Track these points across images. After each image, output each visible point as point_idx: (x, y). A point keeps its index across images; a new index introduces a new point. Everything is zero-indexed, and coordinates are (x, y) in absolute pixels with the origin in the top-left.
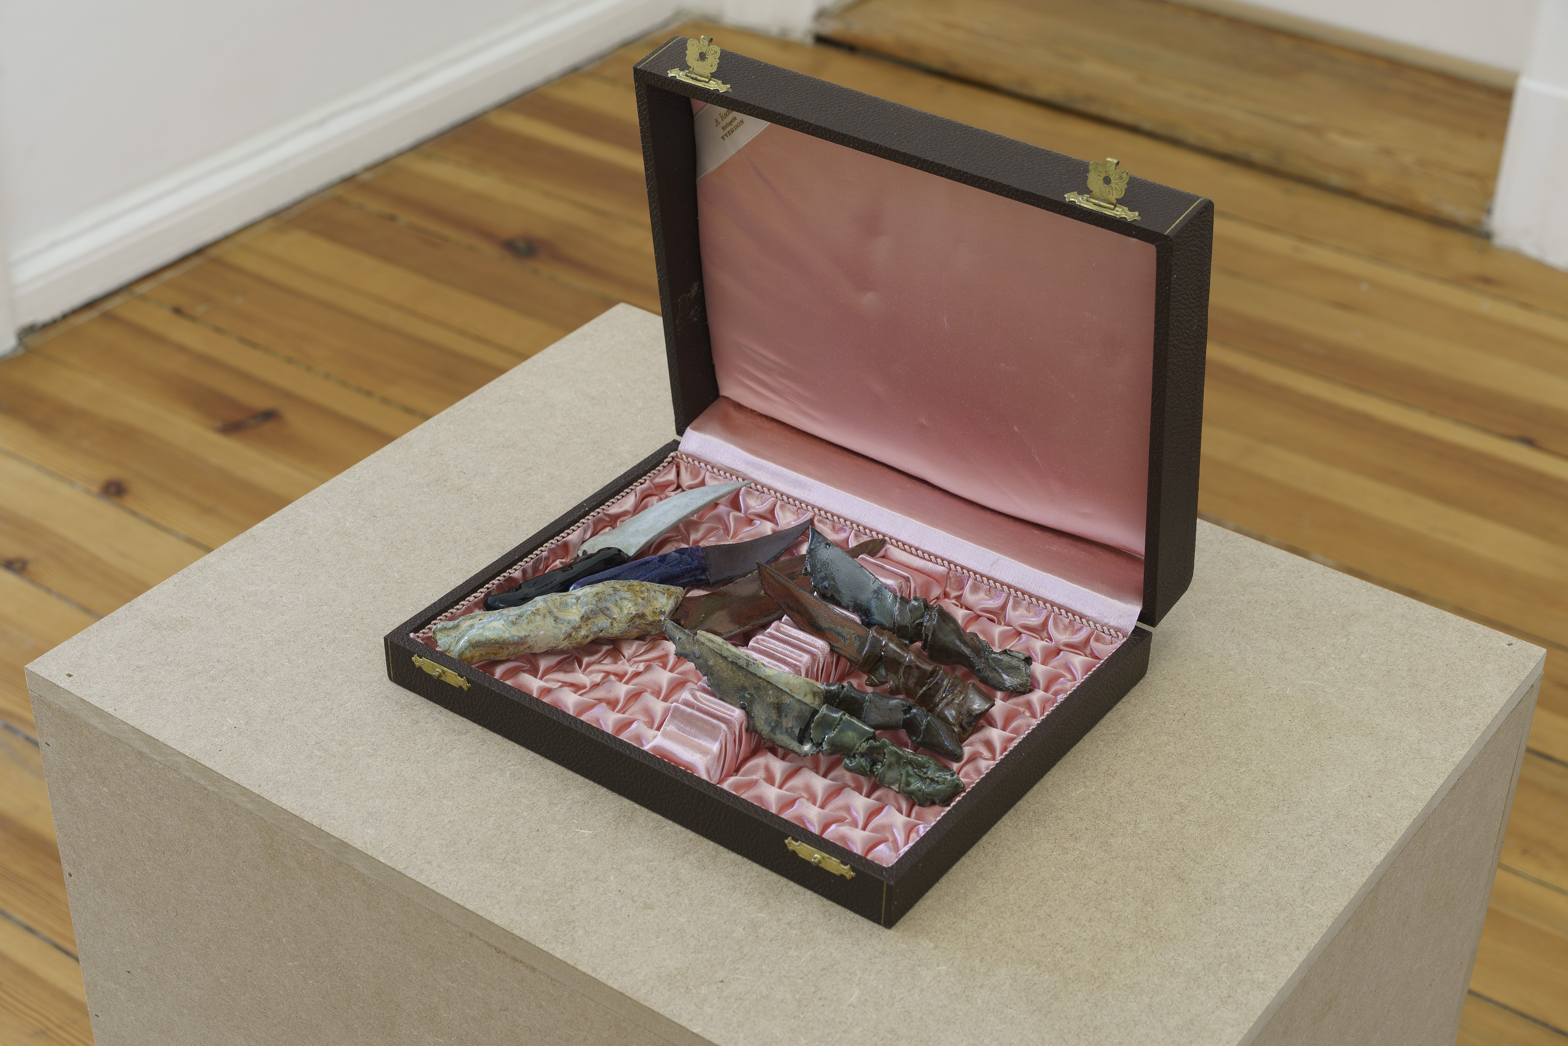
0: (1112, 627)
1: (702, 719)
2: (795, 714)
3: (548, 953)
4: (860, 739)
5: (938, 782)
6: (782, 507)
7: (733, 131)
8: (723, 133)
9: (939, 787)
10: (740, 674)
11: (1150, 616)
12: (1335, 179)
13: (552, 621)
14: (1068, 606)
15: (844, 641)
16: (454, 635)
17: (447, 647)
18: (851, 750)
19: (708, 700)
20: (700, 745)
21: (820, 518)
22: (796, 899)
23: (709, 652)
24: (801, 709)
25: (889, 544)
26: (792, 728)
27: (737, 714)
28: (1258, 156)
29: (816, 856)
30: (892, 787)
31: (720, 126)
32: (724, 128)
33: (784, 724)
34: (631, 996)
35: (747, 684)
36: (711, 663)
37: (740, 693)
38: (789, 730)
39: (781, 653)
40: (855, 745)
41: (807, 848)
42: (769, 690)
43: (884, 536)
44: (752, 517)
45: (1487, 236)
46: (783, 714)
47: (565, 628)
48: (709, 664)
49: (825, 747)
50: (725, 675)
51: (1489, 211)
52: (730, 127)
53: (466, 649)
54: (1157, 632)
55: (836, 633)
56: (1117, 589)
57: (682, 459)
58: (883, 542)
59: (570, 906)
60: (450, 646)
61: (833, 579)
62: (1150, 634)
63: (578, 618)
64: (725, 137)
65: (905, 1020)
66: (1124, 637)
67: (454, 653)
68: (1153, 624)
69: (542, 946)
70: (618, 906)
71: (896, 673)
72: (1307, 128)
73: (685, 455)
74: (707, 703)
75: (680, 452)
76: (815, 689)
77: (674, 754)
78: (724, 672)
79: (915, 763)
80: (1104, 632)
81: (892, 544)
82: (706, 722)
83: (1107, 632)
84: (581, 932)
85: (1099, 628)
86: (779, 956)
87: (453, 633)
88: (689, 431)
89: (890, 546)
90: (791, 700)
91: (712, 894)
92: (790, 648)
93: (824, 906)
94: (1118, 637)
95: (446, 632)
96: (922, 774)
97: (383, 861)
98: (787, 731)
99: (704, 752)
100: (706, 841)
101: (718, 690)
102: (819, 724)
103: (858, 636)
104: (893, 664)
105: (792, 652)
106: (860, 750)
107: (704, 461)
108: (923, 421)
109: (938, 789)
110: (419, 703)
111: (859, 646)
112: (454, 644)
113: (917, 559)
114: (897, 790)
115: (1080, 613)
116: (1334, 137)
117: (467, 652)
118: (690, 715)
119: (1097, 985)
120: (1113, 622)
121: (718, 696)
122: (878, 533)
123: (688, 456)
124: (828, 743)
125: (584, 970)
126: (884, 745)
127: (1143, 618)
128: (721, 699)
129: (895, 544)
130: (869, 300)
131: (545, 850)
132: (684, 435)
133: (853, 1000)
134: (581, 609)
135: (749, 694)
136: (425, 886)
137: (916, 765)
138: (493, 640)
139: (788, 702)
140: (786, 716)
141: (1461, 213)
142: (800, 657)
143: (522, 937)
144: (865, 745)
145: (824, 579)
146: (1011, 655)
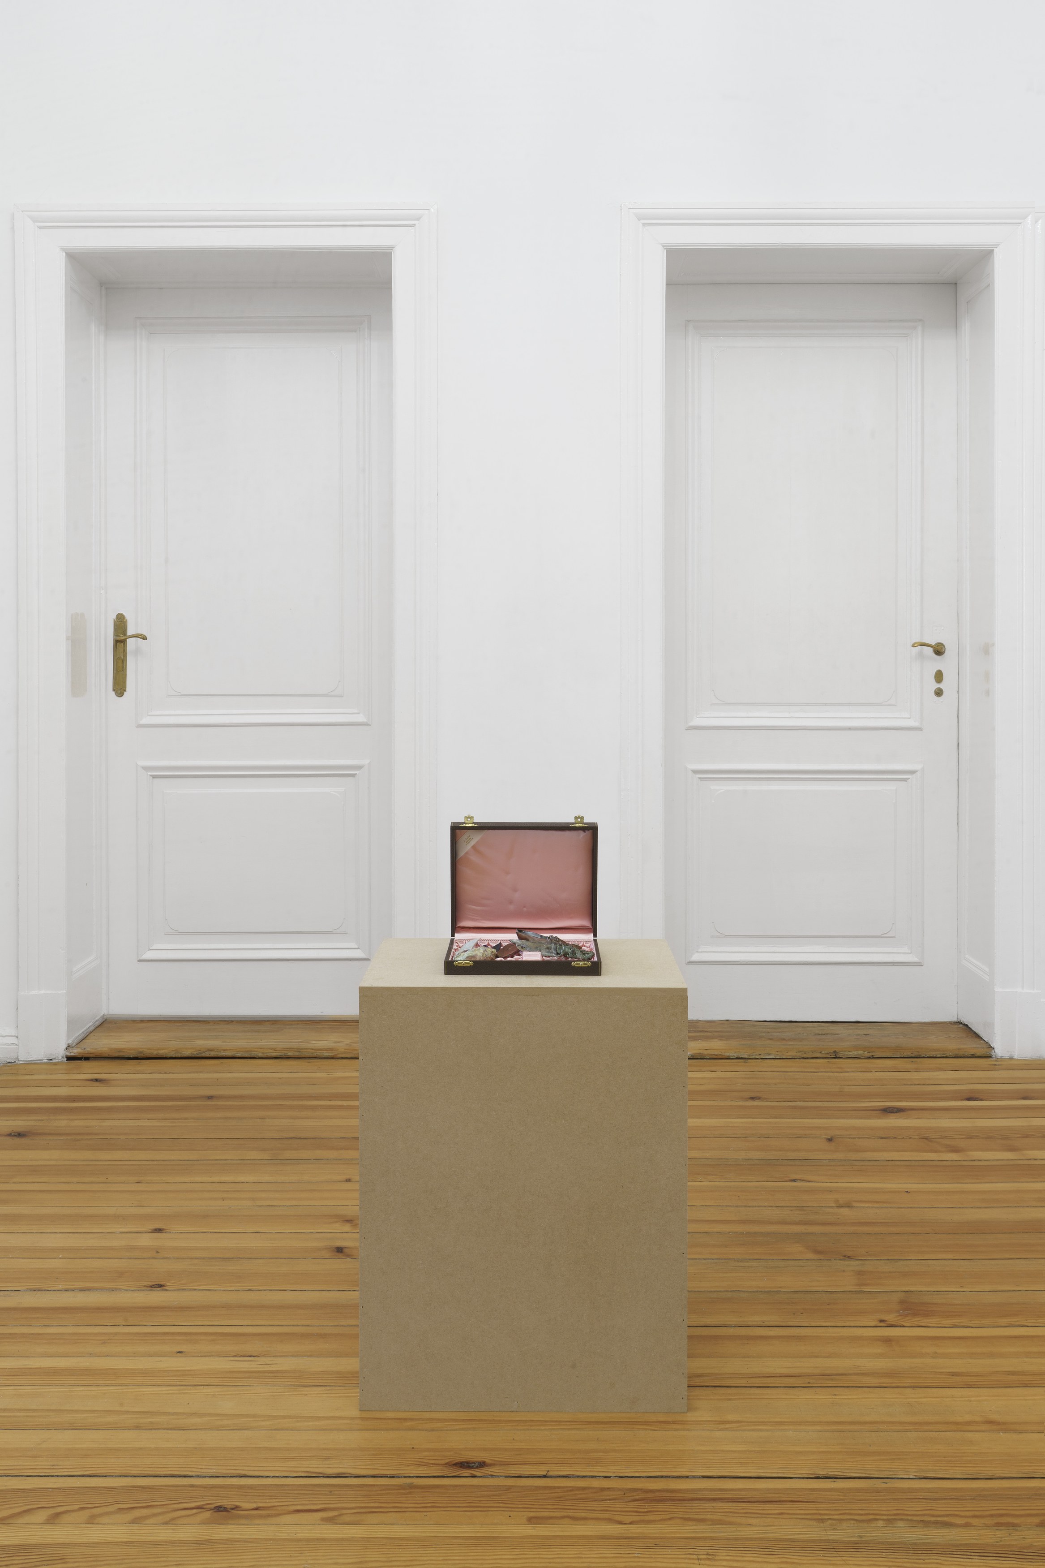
11: (595, 936)
28: (290, 1054)
88: (456, 934)
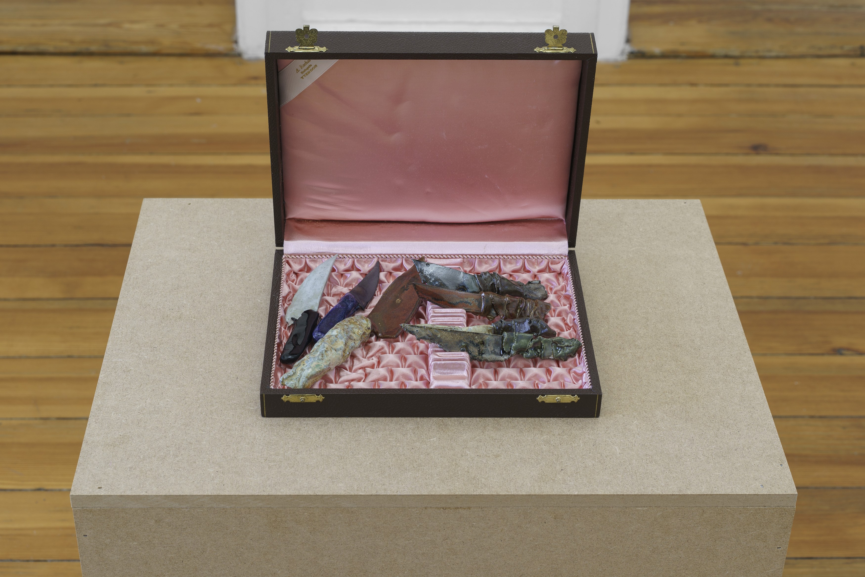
0: (558, 255)
1: (452, 363)
2: (494, 342)
3: (480, 495)
4: (528, 341)
5: (570, 346)
6: (358, 261)
7: (309, 72)
8: (301, 75)
9: (572, 348)
10: (457, 335)
11: (572, 243)
12: (144, 48)
13: (335, 351)
14: (532, 253)
15: (470, 305)
16: (295, 378)
17: (294, 385)
18: (525, 349)
19: (444, 355)
20: (457, 376)
21: (382, 259)
22: (550, 424)
23: (436, 331)
24: (495, 339)
25: (426, 258)
26: (494, 350)
27: (465, 355)
29: (557, 398)
30: (550, 357)
31: (300, 71)
32: (302, 73)
33: (489, 349)
34: (534, 494)
35: (462, 339)
36: (439, 336)
37: (459, 345)
38: (493, 351)
39: (448, 322)
40: (527, 345)
41: (552, 396)
42: (475, 336)
43: (421, 255)
44: (343, 273)
45: (239, 55)
46: (487, 345)
47: (340, 352)
48: (438, 337)
49: (513, 352)
50: (449, 339)
51: (236, 42)
52: (307, 71)
53: (306, 382)
54: (576, 249)
55: (465, 302)
56: (550, 237)
57: (288, 258)
58: (423, 258)
59: (466, 472)
60: (296, 384)
61: (439, 279)
62: (574, 251)
63: (343, 345)
64: (304, 77)
65: (646, 449)
66: (565, 257)
67: (300, 386)
68: (574, 246)
69: (475, 493)
70: (485, 462)
71: (503, 309)
72: (109, 25)
73: (289, 255)
74: (445, 356)
75: (285, 254)
76: (489, 329)
77: (445, 386)
78: (447, 338)
79: (557, 342)
80: (554, 258)
81: (428, 257)
82: (454, 364)
83: (555, 257)
84: (483, 480)
85: (552, 258)
86: (571, 449)
87: (294, 377)
88: (285, 242)
89: (428, 259)
90: (489, 336)
91: (516, 438)
92: (451, 318)
93: (564, 421)
94: (562, 258)
95: (290, 378)
96: (562, 345)
97: (363, 494)
98: (492, 352)
99: (462, 378)
100: (487, 419)
101: (447, 347)
102: (506, 343)
103: (476, 299)
104: (501, 305)
105: (453, 319)
106: (530, 346)
107: (302, 254)
108: (428, 190)
109: (572, 349)
110: (289, 421)
111: (478, 304)
112: (297, 383)
113: (444, 260)
114: (553, 358)
115: (539, 254)
116: (127, 26)
117: (307, 383)
118: (444, 364)
119: (695, 400)
120: (557, 252)
121: (448, 350)
122: (418, 255)
123: (291, 255)
124: (514, 349)
125: (504, 494)
126: (540, 340)
127: (570, 246)
128: (450, 351)
129: (430, 257)
130: (396, 137)
131: (426, 455)
132: (284, 245)
133: (618, 451)
134: (342, 341)
135: (464, 343)
136: (394, 495)
137: (558, 342)
138: (319, 372)
139: (488, 338)
140: (489, 345)
141: (221, 47)
142: (459, 319)
143: (462, 494)
144: (531, 344)
145: (435, 281)
146: (533, 283)
